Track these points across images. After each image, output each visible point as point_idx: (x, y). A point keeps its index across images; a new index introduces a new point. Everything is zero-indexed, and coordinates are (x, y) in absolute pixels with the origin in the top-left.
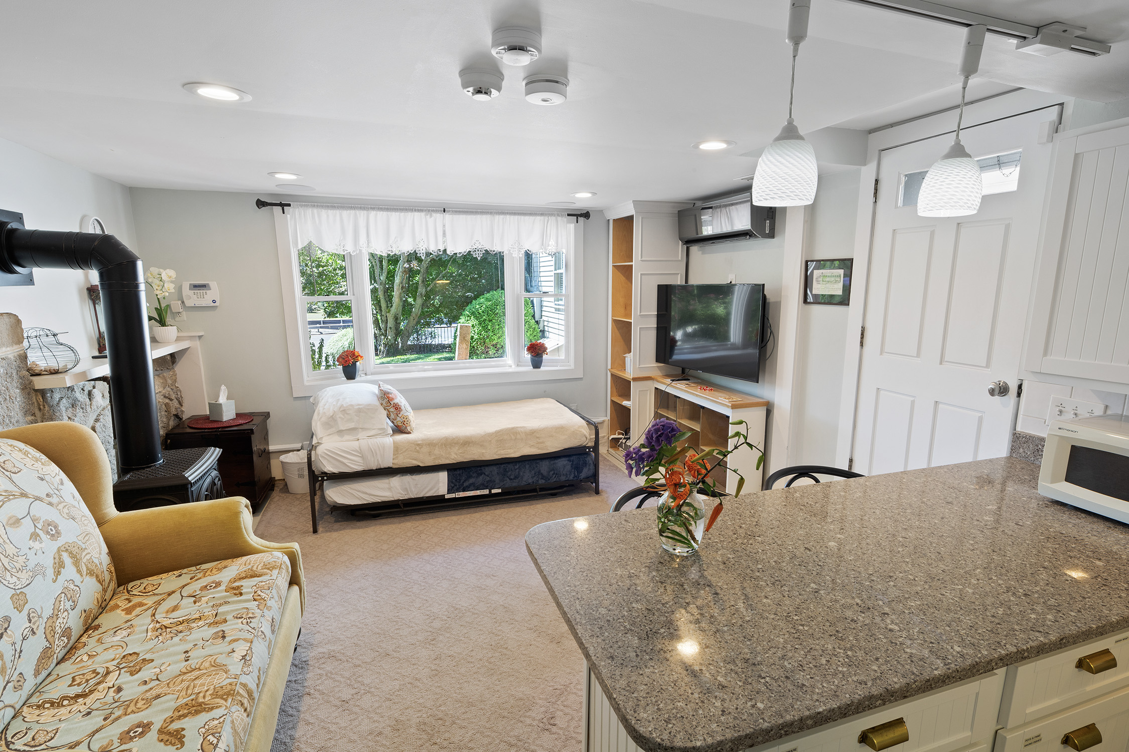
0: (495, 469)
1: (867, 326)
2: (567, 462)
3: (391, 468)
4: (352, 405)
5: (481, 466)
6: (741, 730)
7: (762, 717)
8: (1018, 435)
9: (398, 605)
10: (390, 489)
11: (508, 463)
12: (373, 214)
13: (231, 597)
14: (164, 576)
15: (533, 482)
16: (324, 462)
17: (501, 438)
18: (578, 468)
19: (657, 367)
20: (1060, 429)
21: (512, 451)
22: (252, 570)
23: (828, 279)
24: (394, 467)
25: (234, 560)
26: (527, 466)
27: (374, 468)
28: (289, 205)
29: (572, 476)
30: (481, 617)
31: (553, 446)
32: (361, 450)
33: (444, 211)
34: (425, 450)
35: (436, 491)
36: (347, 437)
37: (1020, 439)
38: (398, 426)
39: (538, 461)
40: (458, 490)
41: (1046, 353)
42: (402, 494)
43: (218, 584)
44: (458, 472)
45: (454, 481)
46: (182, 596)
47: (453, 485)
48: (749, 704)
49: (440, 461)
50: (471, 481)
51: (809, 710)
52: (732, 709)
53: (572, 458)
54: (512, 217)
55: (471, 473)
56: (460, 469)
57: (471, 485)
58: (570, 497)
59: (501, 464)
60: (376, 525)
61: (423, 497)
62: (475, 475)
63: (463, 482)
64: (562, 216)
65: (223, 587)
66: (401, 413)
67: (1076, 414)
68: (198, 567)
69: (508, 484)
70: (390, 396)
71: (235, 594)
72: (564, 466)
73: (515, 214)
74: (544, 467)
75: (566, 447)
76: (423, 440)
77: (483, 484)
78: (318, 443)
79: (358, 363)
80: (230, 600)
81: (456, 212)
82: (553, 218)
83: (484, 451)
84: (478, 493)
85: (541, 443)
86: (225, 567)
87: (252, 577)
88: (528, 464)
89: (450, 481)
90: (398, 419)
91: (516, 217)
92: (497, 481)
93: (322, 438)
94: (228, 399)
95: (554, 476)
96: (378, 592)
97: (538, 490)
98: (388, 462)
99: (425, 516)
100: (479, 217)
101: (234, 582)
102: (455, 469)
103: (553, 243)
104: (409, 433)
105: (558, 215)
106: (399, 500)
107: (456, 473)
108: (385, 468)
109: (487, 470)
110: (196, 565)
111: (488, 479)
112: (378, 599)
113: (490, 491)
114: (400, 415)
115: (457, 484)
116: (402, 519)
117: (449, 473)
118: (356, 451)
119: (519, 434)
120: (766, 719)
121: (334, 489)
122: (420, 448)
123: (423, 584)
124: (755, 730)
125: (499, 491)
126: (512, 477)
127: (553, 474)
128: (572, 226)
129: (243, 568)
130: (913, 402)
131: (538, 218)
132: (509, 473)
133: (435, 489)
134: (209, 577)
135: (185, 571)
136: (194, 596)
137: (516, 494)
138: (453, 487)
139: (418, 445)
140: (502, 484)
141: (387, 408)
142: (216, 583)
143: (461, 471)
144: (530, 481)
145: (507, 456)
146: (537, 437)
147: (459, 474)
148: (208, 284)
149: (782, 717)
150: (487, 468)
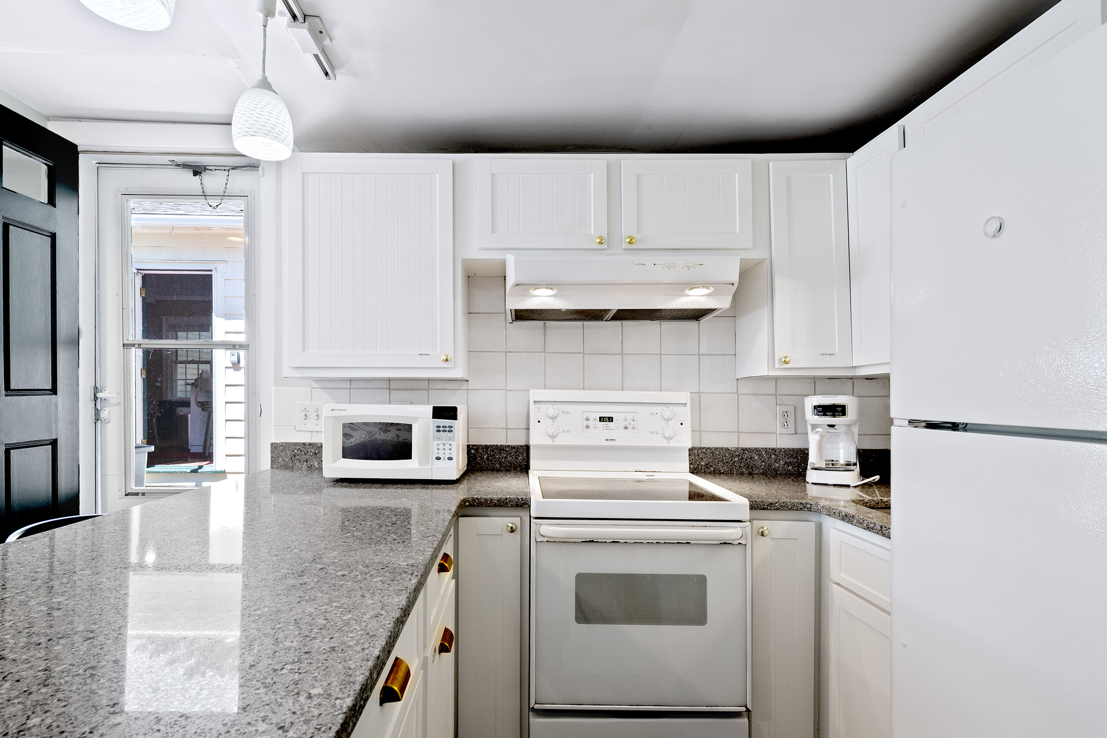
6: (330, 725)
7: (334, 697)
8: (276, 445)
20: (332, 410)
37: (278, 448)
41: (304, 349)
48: (302, 699)
51: (368, 660)
52: (289, 718)
67: (318, 415)
120: (342, 696)
124: (345, 713)
149: (354, 683)
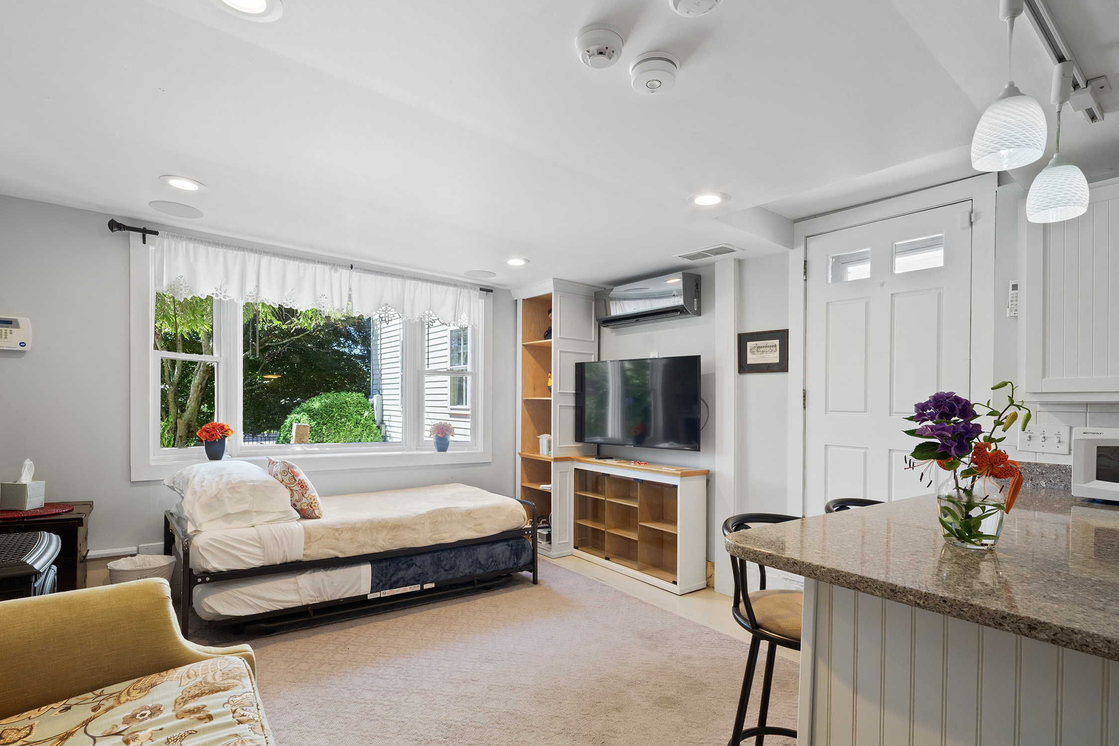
0: (427, 558)
1: (808, 389)
2: (505, 547)
3: (301, 561)
4: (243, 482)
5: (411, 556)
9: (366, 734)
10: (297, 591)
11: (443, 550)
12: (265, 259)
13: (193, 724)
14: (33, 713)
15: (470, 573)
16: (207, 556)
17: (435, 520)
18: (517, 554)
19: (575, 447)
20: (1085, 433)
21: (448, 535)
22: (207, 683)
23: (762, 350)
24: (306, 559)
25: (164, 673)
26: (464, 554)
27: (278, 563)
28: (156, 233)
29: (512, 563)
30: (488, 730)
31: (491, 529)
32: (260, 538)
33: (352, 267)
34: (346, 535)
35: (357, 590)
36: (235, 523)
38: (302, 510)
39: (475, 547)
40: (384, 588)
41: (1045, 376)
42: (312, 596)
43: (156, 711)
44: (384, 564)
45: (379, 575)
46: (94, 738)
47: (378, 581)
49: (364, 550)
50: (401, 574)
53: (510, 543)
54: (424, 284)
55: (400, 564)
56: (386, 560)
57: (399, 580)
58: (508, 589)
59: (434, 552)
60: (275, 642)
61: (340, 599)
62: (405, 566)
63: (391, 577)
64: (475, 289)
65: (168, 713)
66: (308, 492)
67: (1044, 437)
68: (98, 692)
69: (443, 576)
70: (295, 470)
71: (200, 719)
72: (503, 552)
73: (427, 281)
74: (482, 553)
75: (505, 529)
76: (342, 524)
77: (414, 578)
78: (195, 531)
79: (227, 439)
80: (196, 728)
81: (365, 270)
82: (466, 291)
83: (416, 536)
84: (408, 589)
85: (479, 525)
86: (153, 686)
87: (212, 692)
88: (465, 550)
89: (374, 576)
90: (304, 500)
91: (429, 284)
92: (431, 573)
93: (201, 524)
94: (34, 479)
95: (493, 563)
96: (325, 722)
97: (476, 582)
98: (297, 553)
99: (340, 625)
100: (389, 279)
101: (185, 702)
102: (381, 561)
103: (466, 316)
104: (318, 517)
105: (471, 288)
106: (308, 606)
107: (381, 565)
108: (292, 562)
109: (418, 560)
110: (92, 689)
111: (420, 571)
112: (331, 731)
113: (422, 587)
114: (306, 496)
115: (383, 579)
116: (310, 631)
117: (374, 565)
118: (254, 540)
119: (454, 514)
121: (217, 596)
122: (340, 534)
123: (386, 703)
125: (432, 585)
126: (447, 568)
127: (492, 562)
128: (482, 302)
129: (187, 683)
130: (865, 453)
131: (451, 289)
132: (444, 563)
133: (356, 588)
134: (129, 703)
135: (72, 701)
136: (118, 734)
137: (448, 590)
138: (378, 584)
139: (337, 530)
140: (436, 576)
141: (291, 486)
142: (151, 709)
143: (388, 563)
144: (467, 571)
145: (443, 542)
146: (475, 519)
147: (386, 567)
148: (16, 320)
150: (418, 558)
